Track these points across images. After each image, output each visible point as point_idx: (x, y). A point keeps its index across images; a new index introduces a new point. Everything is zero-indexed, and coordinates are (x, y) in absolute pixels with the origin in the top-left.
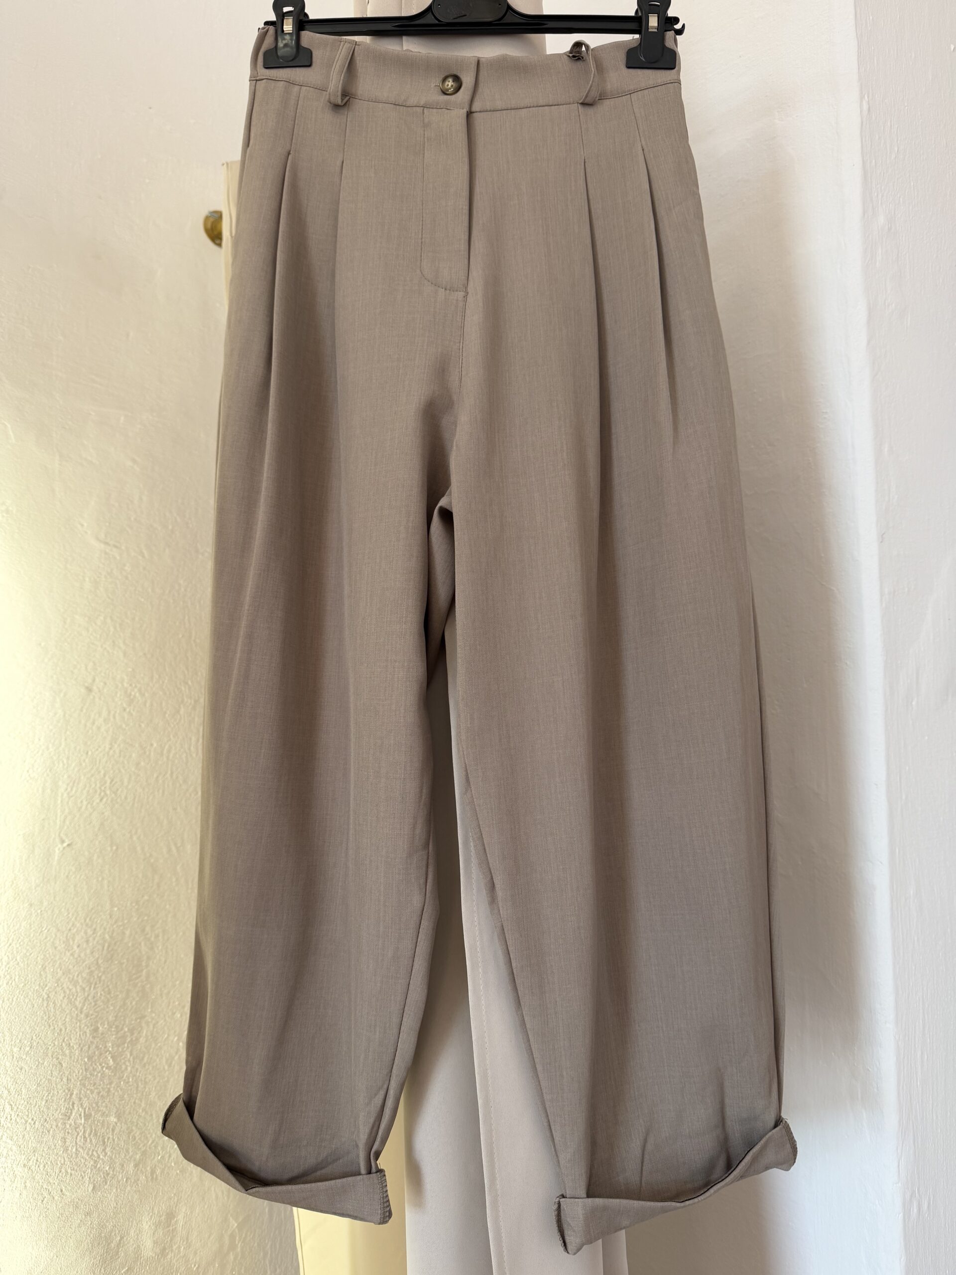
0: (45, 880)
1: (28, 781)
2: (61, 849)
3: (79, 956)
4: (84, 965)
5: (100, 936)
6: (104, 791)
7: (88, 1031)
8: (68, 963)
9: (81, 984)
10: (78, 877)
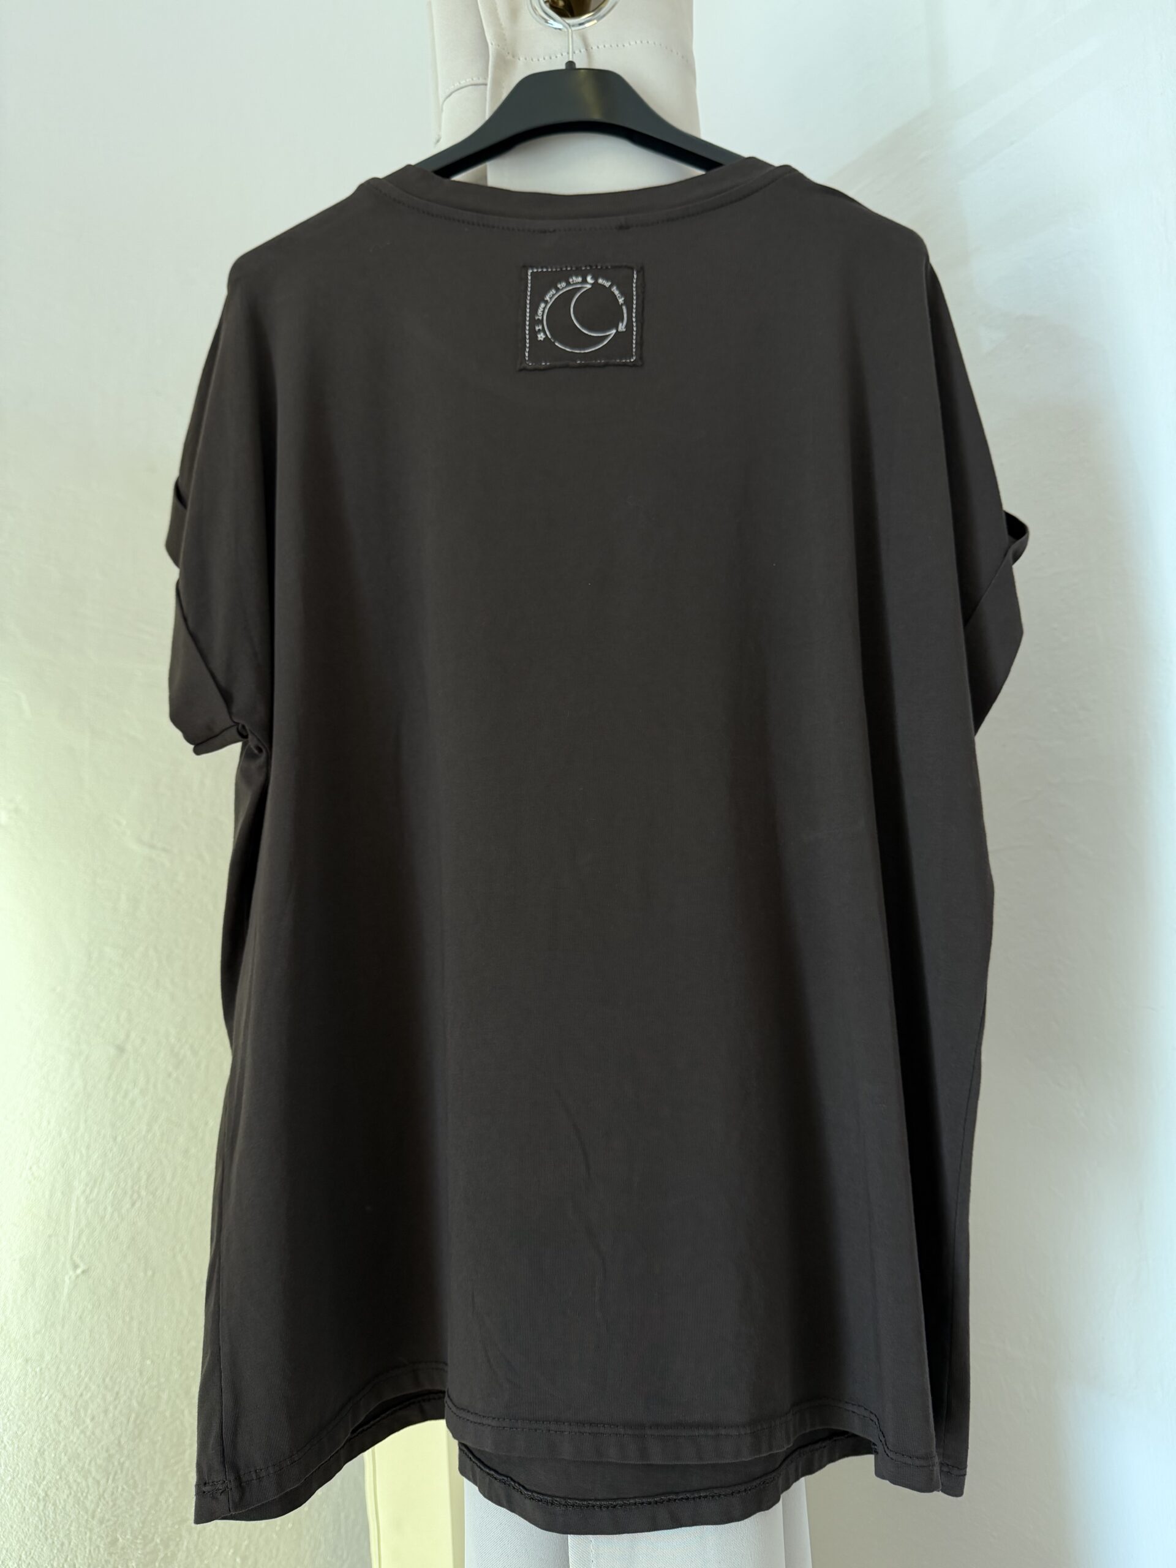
0: (49, 1323)
1: (30, 1182)
2: (73, 1277)
3: (93, 1433)
4: (99, 1447)
5: (125, 1402)
6: (139, 1193)
7: (102, 1545)
8: (76, 1446)
9: (94, 1473)
10: (96, 1318)
